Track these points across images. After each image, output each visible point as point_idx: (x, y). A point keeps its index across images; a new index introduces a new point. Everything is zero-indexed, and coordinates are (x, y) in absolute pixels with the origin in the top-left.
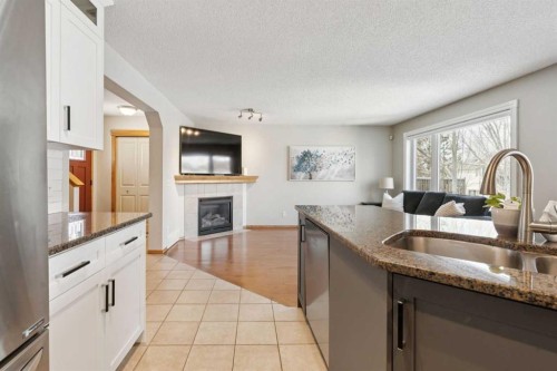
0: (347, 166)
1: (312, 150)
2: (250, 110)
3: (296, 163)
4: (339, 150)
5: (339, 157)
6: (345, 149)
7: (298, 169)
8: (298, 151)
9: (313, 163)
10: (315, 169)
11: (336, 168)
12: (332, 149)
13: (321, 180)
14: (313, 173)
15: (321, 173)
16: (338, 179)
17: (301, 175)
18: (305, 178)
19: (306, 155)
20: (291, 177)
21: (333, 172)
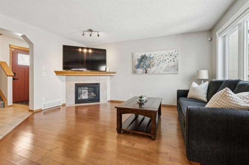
0: (172, 63)
1: (147, 54)
2: (91, 31)
3: (137, 63)
4: (165, 52)
5: (165, 58)
6: (170, 51)
7: (138, 67)
8: (139, 55)
9: (147, 63)
10: (149, 66)
11: (164, 65)
12: (161, 53)
13: (153, 73)
14: (148, 69)
15: (153, 69)
16: (165, 72)
17: (140, 70)
18: (142, 73)
19: (144, 58)
20: (135, 72)
21: (161, 68)
